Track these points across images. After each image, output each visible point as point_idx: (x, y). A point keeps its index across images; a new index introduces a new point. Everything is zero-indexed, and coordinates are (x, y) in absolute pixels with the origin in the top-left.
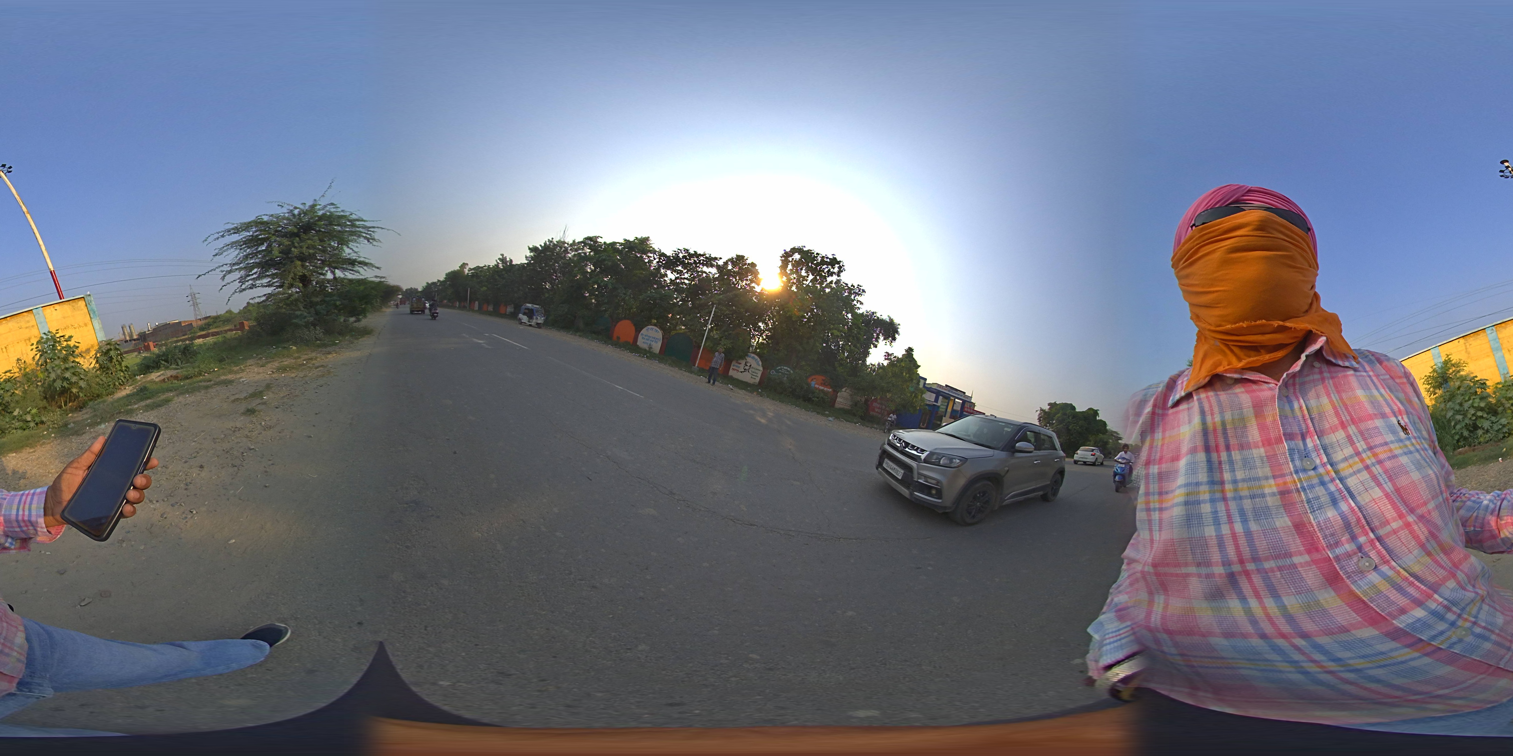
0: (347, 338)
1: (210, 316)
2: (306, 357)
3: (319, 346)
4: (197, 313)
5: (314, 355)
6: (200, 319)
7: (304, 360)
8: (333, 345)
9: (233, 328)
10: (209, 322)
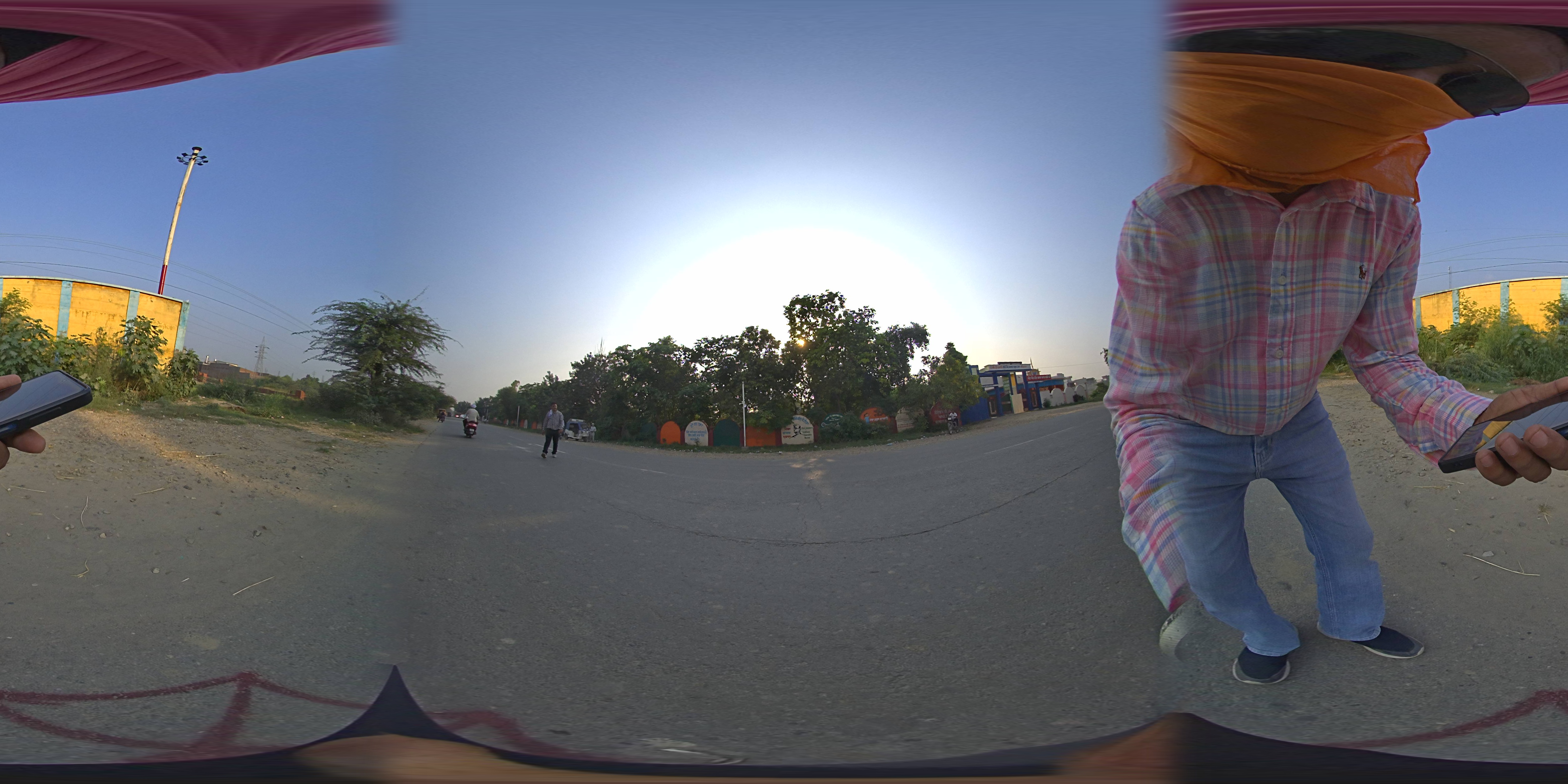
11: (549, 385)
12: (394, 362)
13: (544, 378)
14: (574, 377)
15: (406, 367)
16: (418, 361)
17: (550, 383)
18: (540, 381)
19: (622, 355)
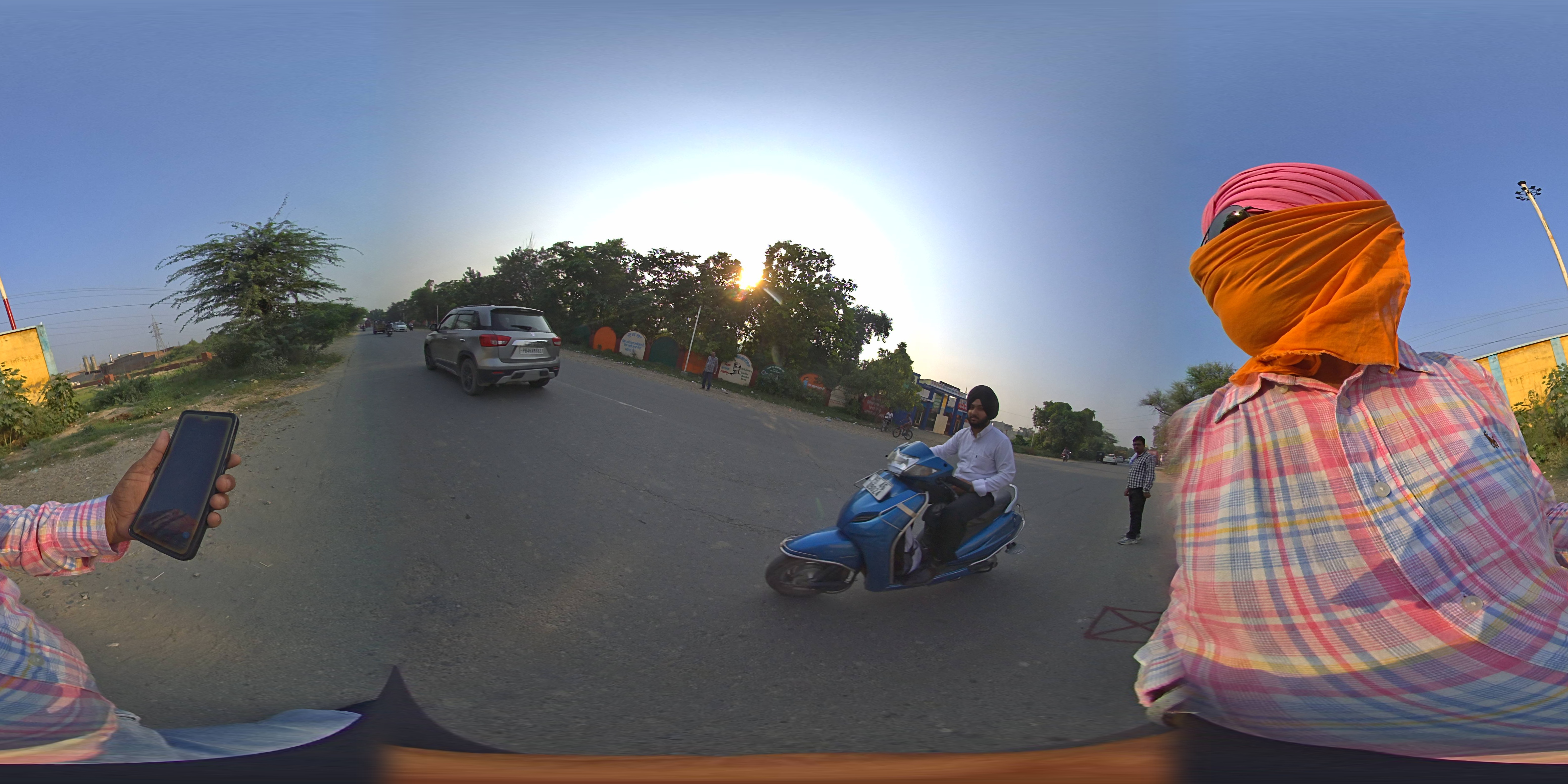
0: (314, 367)
1: (173, 347)
2: (269, 391)
3: (283, 378)
4: (160, 344)
5: (277, 388)
6: (163, 351)
7: (266, 396)
8: (299, 377)
9: (196, 359)
10: (172, 354)
11: (470, 282)
12: (283, 292)
13: (464, 275)
14: (499, 272)
15: (297, 291)
16: (312, 281)
17: (471, 280)
18: (459, 278)
19: (561, 252)
